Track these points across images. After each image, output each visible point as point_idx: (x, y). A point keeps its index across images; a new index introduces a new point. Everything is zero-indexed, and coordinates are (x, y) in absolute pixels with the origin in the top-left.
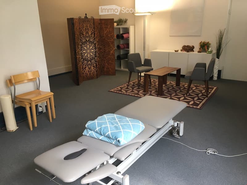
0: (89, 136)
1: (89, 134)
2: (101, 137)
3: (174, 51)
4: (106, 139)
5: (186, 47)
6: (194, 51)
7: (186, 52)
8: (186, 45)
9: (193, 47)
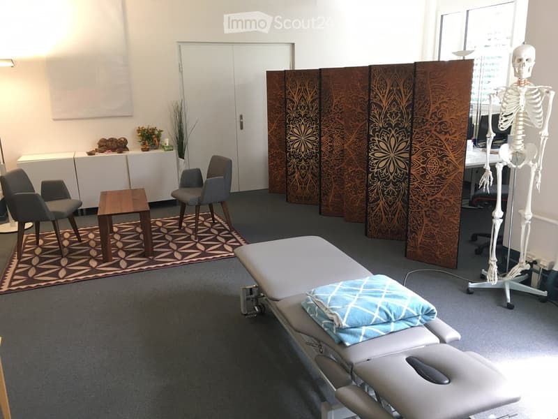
0: (365, 339)
1: (365, 336)
2: (392, 327)
3: (86, 155)
4: (403, 325)
5: (110, 143)
6: (128, 150)
7: (115, 154)
8: (107, 139)
9: (126, 142)
